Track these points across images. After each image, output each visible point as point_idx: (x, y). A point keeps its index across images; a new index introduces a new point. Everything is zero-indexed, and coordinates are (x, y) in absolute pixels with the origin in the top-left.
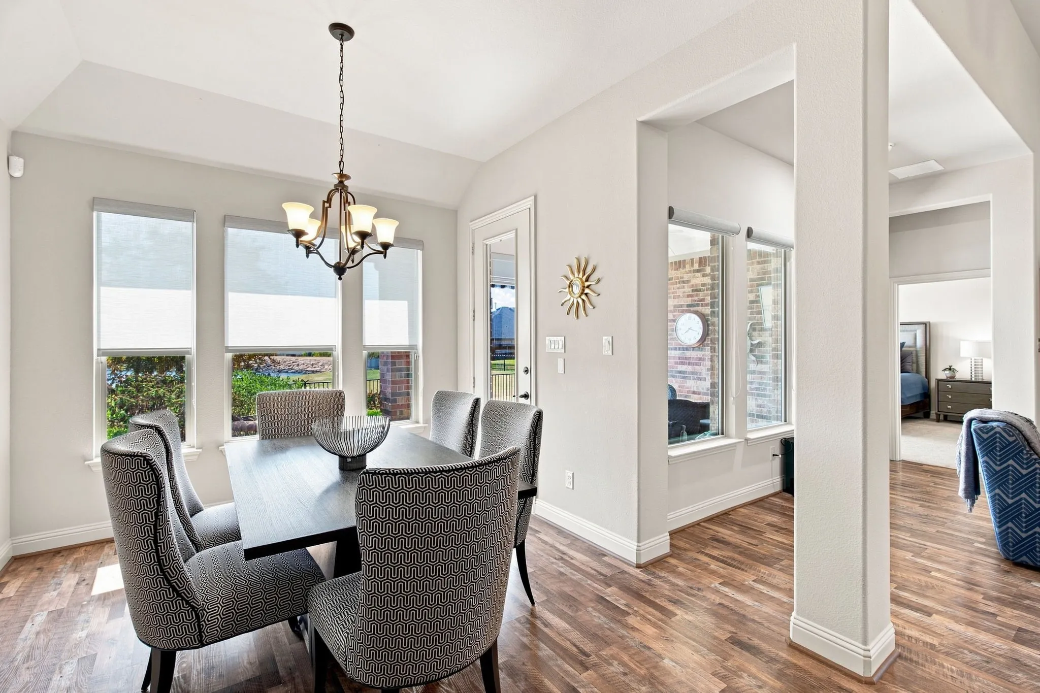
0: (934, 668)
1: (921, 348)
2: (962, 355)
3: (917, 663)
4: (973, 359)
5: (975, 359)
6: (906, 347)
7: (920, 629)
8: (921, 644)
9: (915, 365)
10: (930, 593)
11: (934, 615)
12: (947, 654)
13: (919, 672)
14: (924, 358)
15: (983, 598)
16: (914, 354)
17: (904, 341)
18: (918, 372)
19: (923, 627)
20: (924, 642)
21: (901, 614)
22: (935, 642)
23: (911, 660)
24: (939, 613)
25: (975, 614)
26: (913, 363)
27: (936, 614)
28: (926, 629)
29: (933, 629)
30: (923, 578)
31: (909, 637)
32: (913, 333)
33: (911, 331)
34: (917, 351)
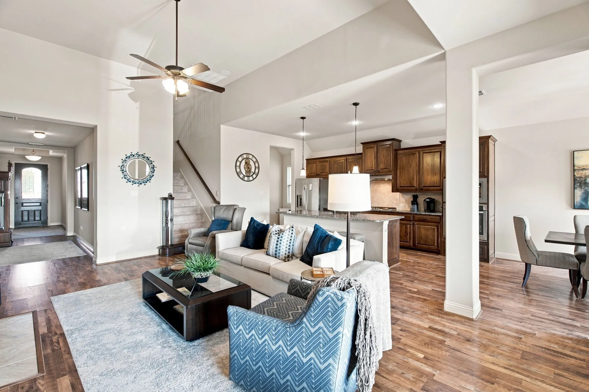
0: (432, 308)
3: (437, 309)
7: (435, 321)
8: (435, 315)
10: (427, 340)
11: (428, 327)
12: (426, 313)
13: (436, 307)
15: (401, 339)
19: (433, 321)
20: (434, 315)
21: (441, 326)
22: (430, 316)
23: (439, 309)
24: (425, 329)
25: (409, 329)
27: (427, 328)
28: (432, 321)
29: (430, 321)
30: (429, 351)
31: (439, 317)
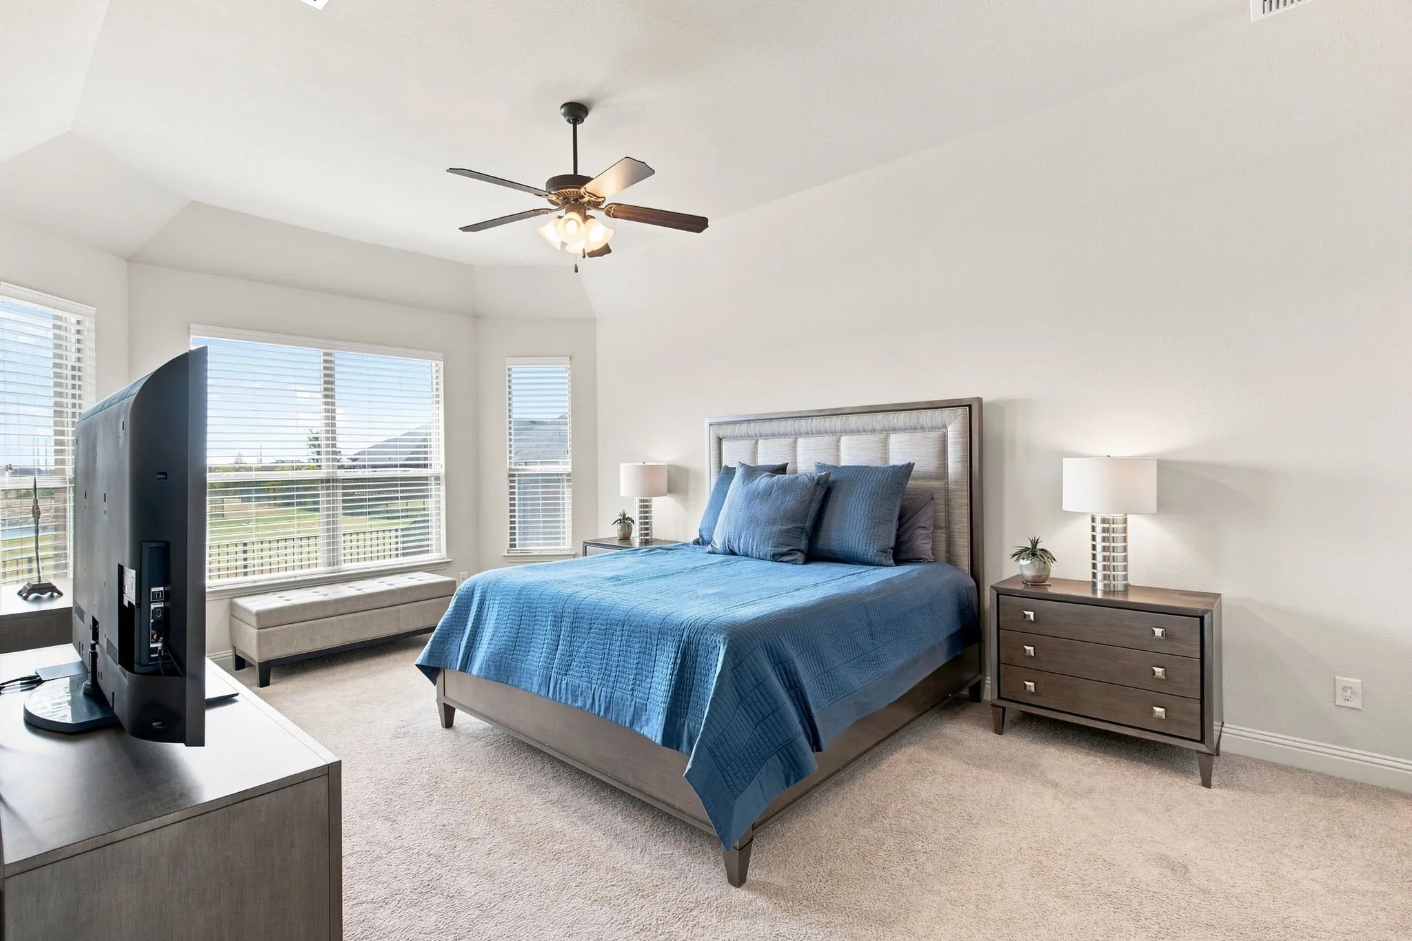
1: (956, 483)
2: (1067, 506)
4: (1098, 520)
5: (1104, 521)
6: (916, 479)
9: (942, 536)
14: (965, 511)
16: (941, 501)
17: (911, 460)
18: (951, 560)
26: (936, 527)
32: (935, 435)
33: (873, 431)
34: (947, 490)
